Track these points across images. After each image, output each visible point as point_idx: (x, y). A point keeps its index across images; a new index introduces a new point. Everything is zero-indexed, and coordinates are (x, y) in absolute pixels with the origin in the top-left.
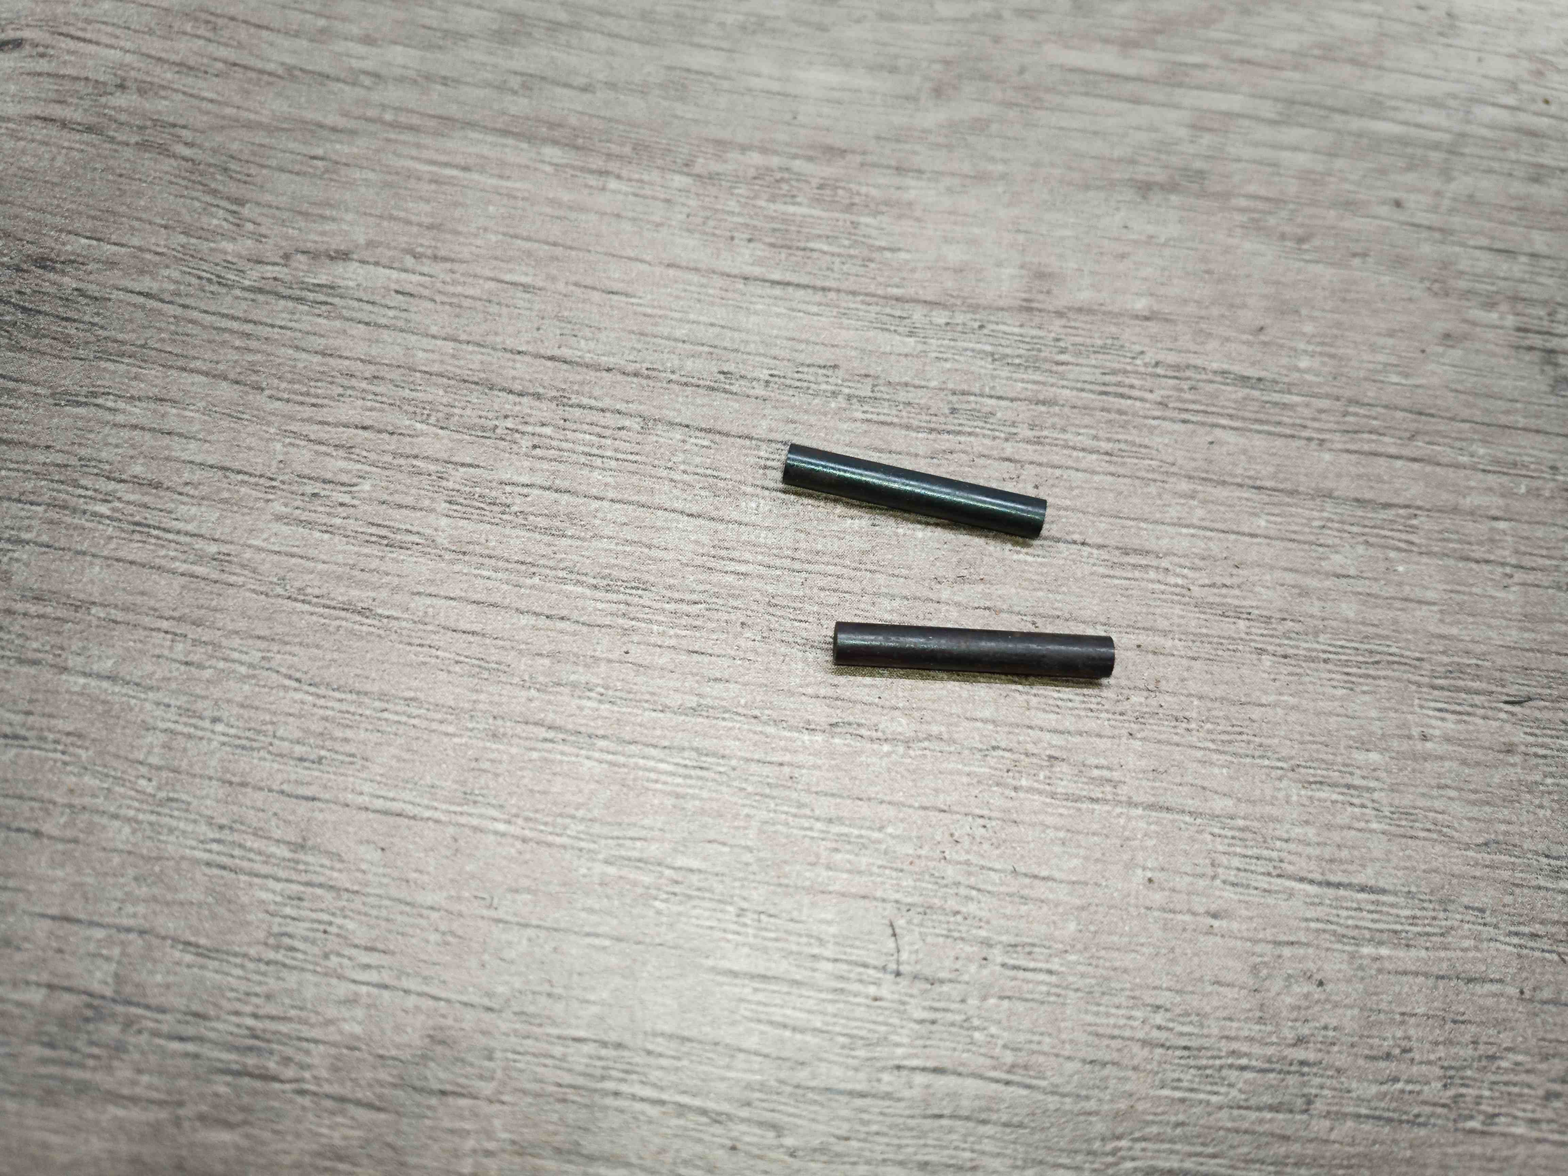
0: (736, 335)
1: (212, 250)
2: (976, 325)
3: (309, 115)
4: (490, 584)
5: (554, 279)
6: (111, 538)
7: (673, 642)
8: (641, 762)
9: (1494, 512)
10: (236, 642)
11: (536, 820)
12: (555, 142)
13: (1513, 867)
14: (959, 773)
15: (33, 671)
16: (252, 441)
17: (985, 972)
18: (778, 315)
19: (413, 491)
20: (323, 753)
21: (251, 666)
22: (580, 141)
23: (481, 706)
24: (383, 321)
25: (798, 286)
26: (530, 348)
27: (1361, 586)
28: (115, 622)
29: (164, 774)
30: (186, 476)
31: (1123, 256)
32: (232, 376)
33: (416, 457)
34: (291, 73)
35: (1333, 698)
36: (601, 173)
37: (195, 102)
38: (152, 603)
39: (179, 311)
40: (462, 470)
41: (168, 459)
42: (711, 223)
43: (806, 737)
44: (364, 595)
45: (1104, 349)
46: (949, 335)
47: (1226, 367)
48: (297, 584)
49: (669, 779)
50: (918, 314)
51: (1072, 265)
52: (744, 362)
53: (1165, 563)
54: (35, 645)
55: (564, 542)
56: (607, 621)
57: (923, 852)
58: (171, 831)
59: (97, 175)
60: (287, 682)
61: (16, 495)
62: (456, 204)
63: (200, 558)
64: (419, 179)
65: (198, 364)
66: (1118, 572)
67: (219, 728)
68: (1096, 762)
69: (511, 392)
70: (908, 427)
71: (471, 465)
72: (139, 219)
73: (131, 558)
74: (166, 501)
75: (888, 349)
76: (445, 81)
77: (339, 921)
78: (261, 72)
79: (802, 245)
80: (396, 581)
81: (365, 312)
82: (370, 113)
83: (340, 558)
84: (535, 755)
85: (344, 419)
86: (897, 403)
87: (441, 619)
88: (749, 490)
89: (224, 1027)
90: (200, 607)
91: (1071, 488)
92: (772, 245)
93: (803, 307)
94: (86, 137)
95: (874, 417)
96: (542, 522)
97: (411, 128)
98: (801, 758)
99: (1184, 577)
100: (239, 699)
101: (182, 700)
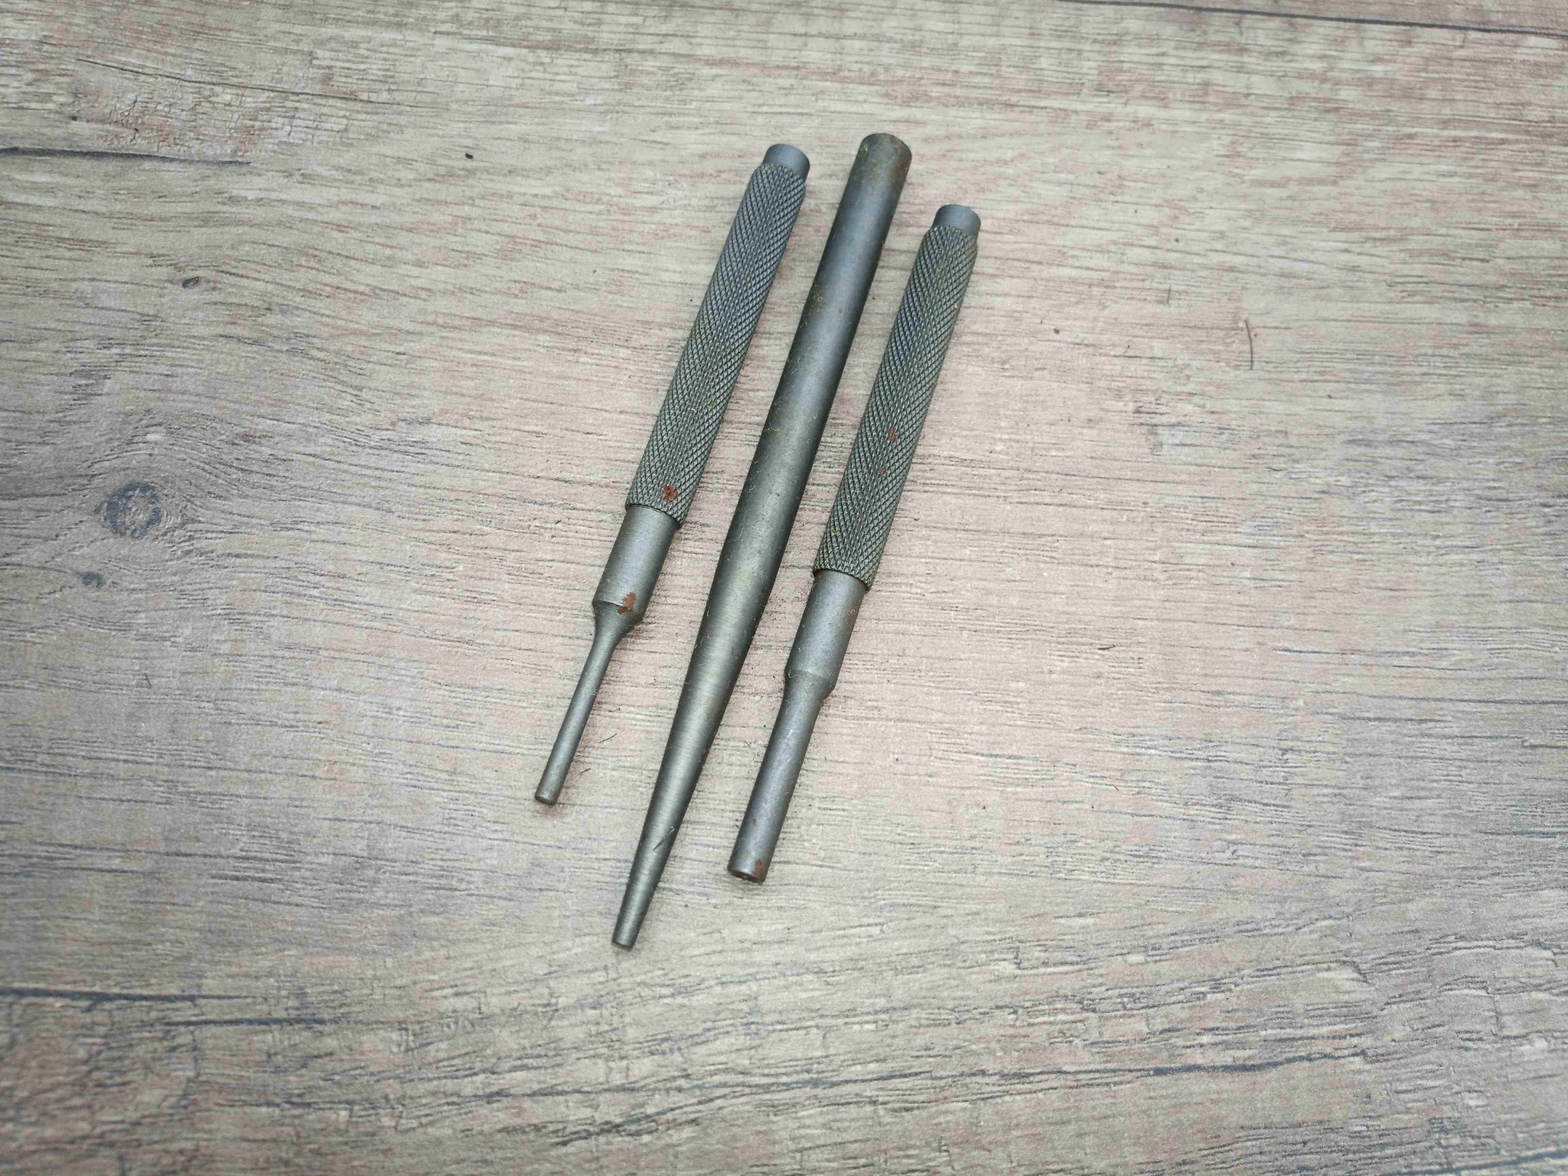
3: (389, 322)
9: (1106, 535)
10: (402, 664)
12: (545, 331)
13: (1093, 741)
15: (294, 689)
17: (810, 813)
22: (560, 329)
27: (1022, 586)
34: (376, 292)
35: (1001, 653)
37: (319, 318)
39: (336, 465)
59: (268, 375)
62: (490, 380)
63: (375, 617)
65: (352, 499)
67: (401, 713)
74: (349, 585)
78: (356, 292)
81: (444, 457)
87: (512, 643)
89: (428, 867)
94: (255, 348)
97: (455, 328)
101: (379, 699)
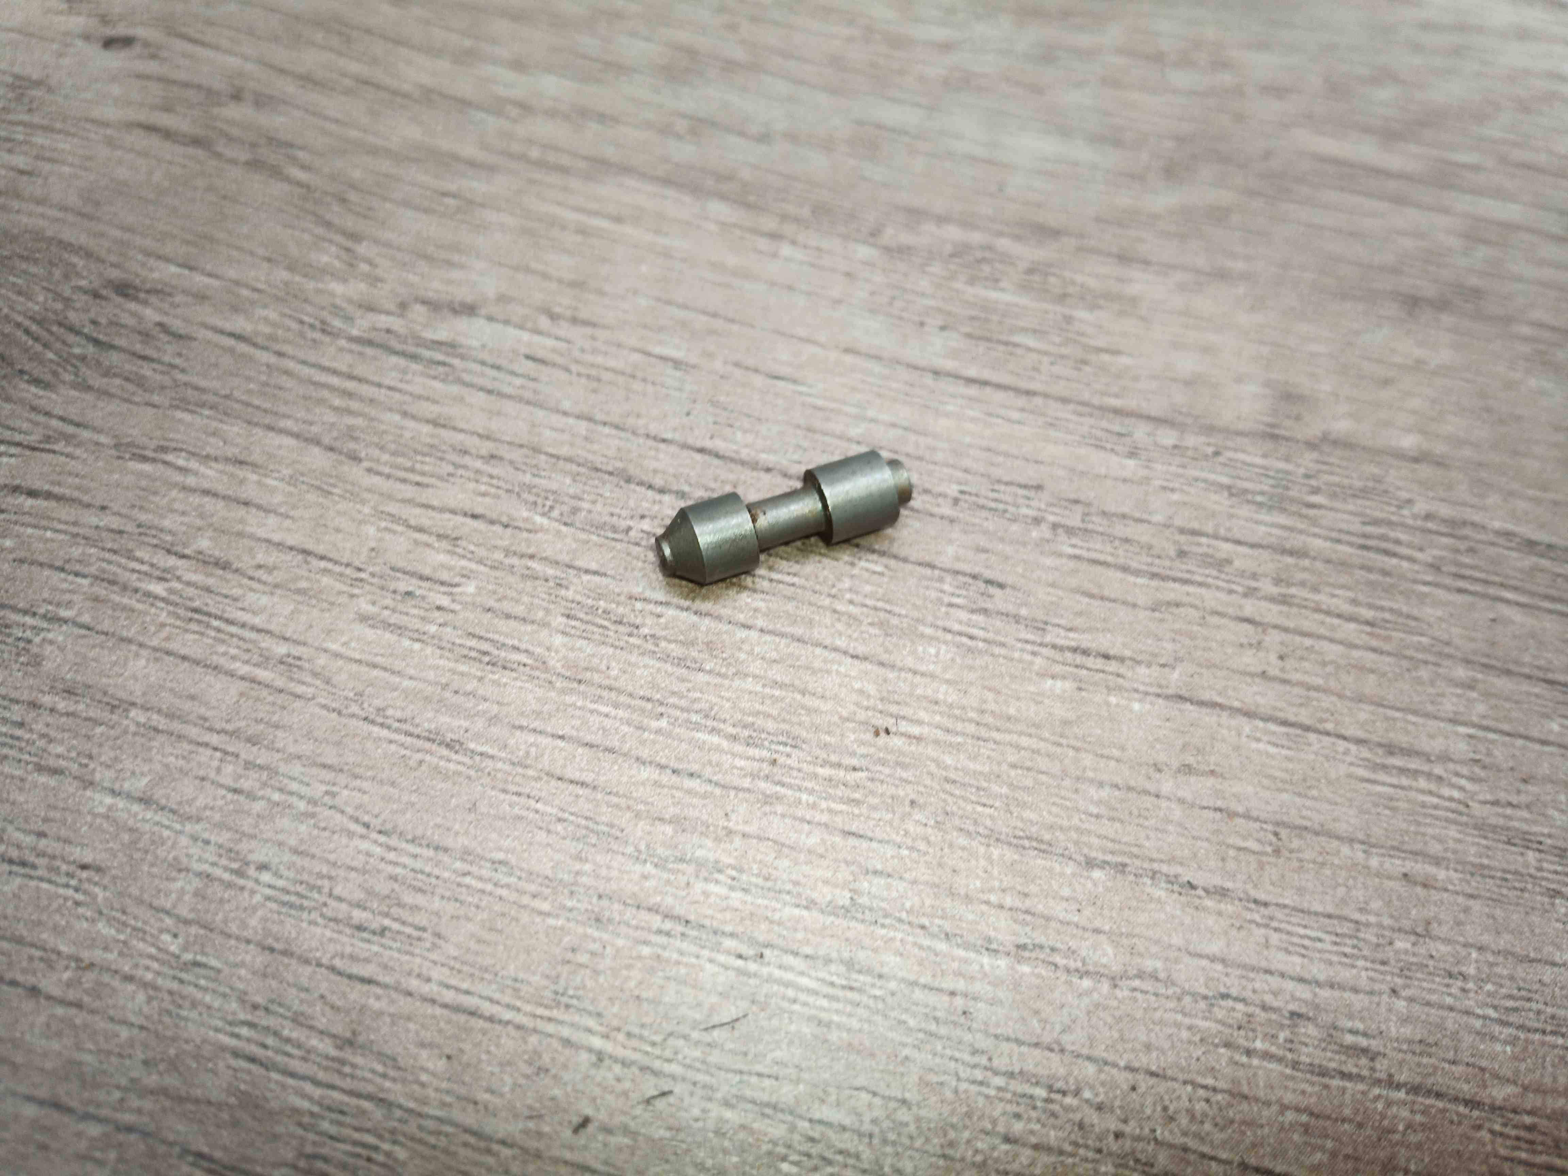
0: (922, 440)
1: (318, 291)
2: (1210, 450)
4: (607, 723)
5: (710, 356)
6: (163, 625)
7: (825, 818)
8: (777, 973)
11: (641, 1038)
14: (1178, 1025)
16: (343, 522)
18: (973, 420)
19: (526, 599)
20: (387, 922)
21: (312, 801)
23: (584, 880)
24: (509, 390)
25: (999, 386)
26: (677, 436)
28: (156, 730)
29: (193, 930)
30: (260, 558)
31: (1386, 382)
32: (326, 440)
33: (532, 557)
36: (775, 236)
38: (203, 711)
40: (586, 578)
41: (240, 534)
42: (899, 304)
43: (986, 960)
44: (456, 723)
45: (1363, 493)
46: (1178, 460)
47: (1510, 527)
48: (378, 702)
49: (811, 1000)
50: (1141, 432)
51: (1326, 387)
52: (930, 473)
53: (1438, 770)
54: (60, 750)
55: (701, 677)
56: (746, 783)
57: (1127, 1129)
58: (194, 1005)
60: (353, 827)
61: (59, 563)
64: (563, 228)
66: (1381, 776)
68: (1349, 1024)
69: (650, 487)
70: (1125, 569)
71: (596, 573)
72: (239, 249)
73: (183, 652)
75: (1103, 471)
76: (602, 118)
77: (386, 1146)
79: (1004, 338)
80: (495, 709)
82: (516, 148)
83: (431, 675)
84: (646, 951)
85: (452, 504)
86: (1112, 538)
88: (928, 631)
90: (258, 721)
91: (1324, 664)
92: (969, 336)
93: (1003, 412)
95: (1084, 553)
96: (676, 650)
98: (977, 987)
99: (1461, 789)
100: (293, 842)
